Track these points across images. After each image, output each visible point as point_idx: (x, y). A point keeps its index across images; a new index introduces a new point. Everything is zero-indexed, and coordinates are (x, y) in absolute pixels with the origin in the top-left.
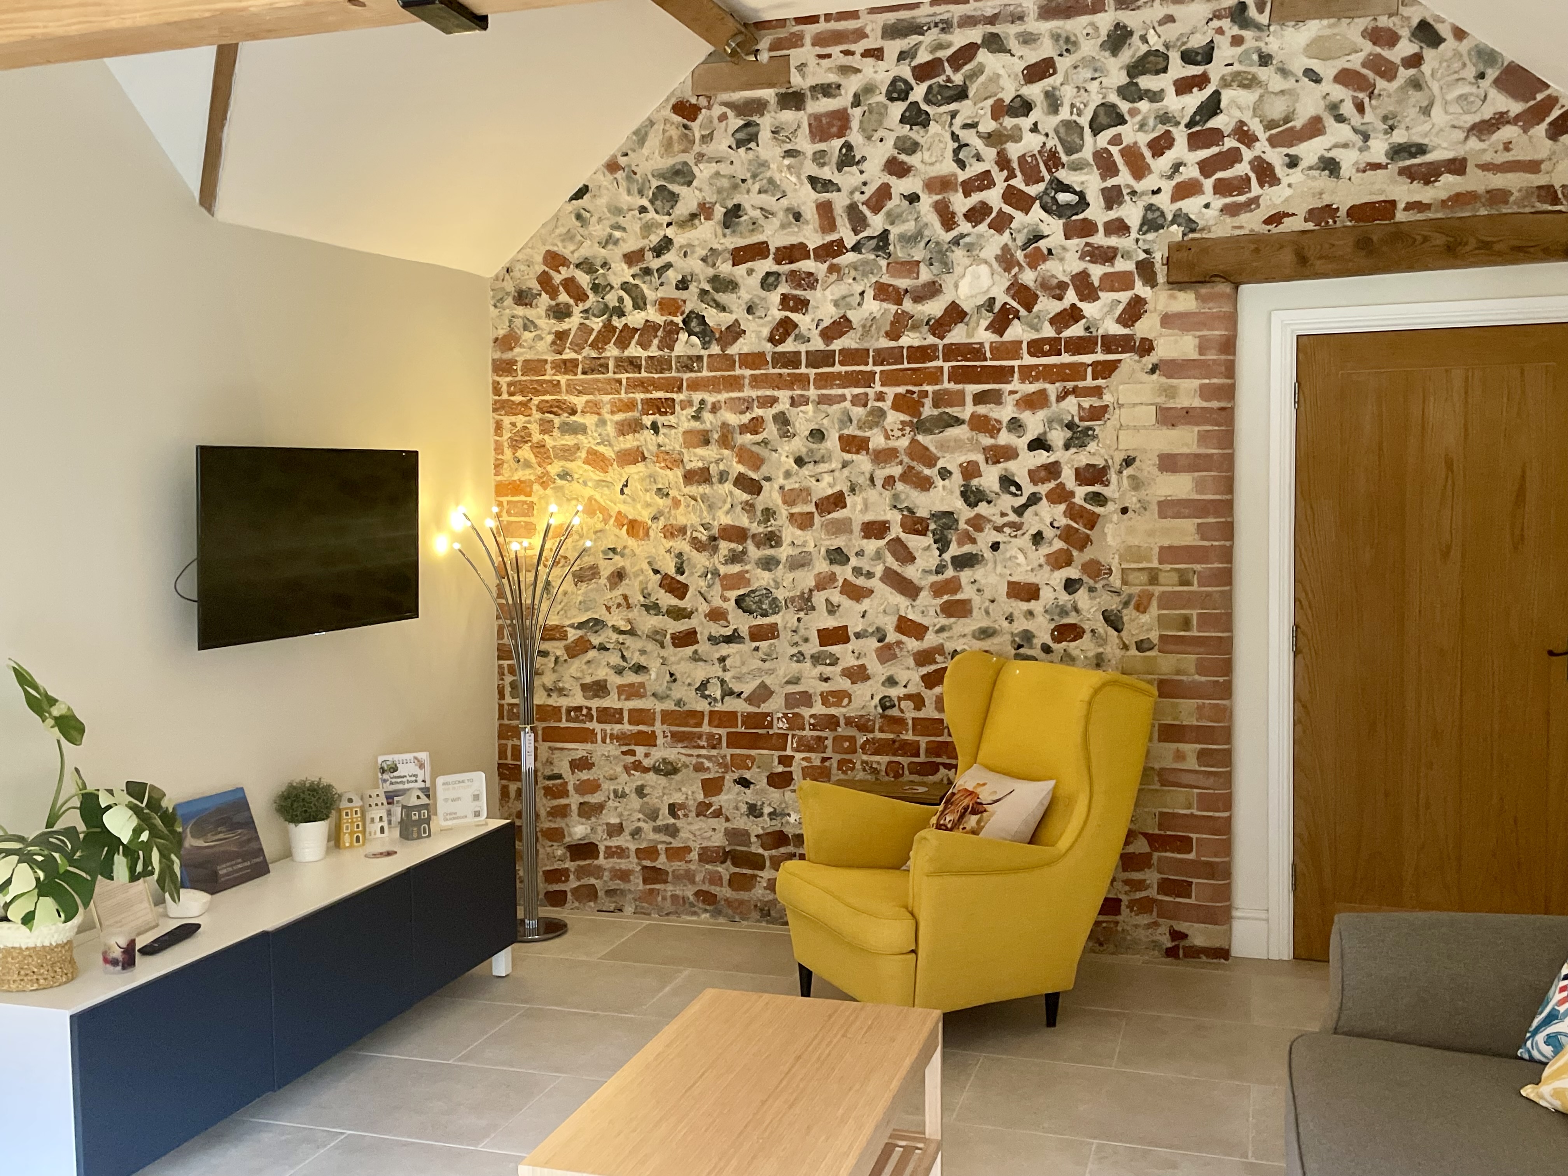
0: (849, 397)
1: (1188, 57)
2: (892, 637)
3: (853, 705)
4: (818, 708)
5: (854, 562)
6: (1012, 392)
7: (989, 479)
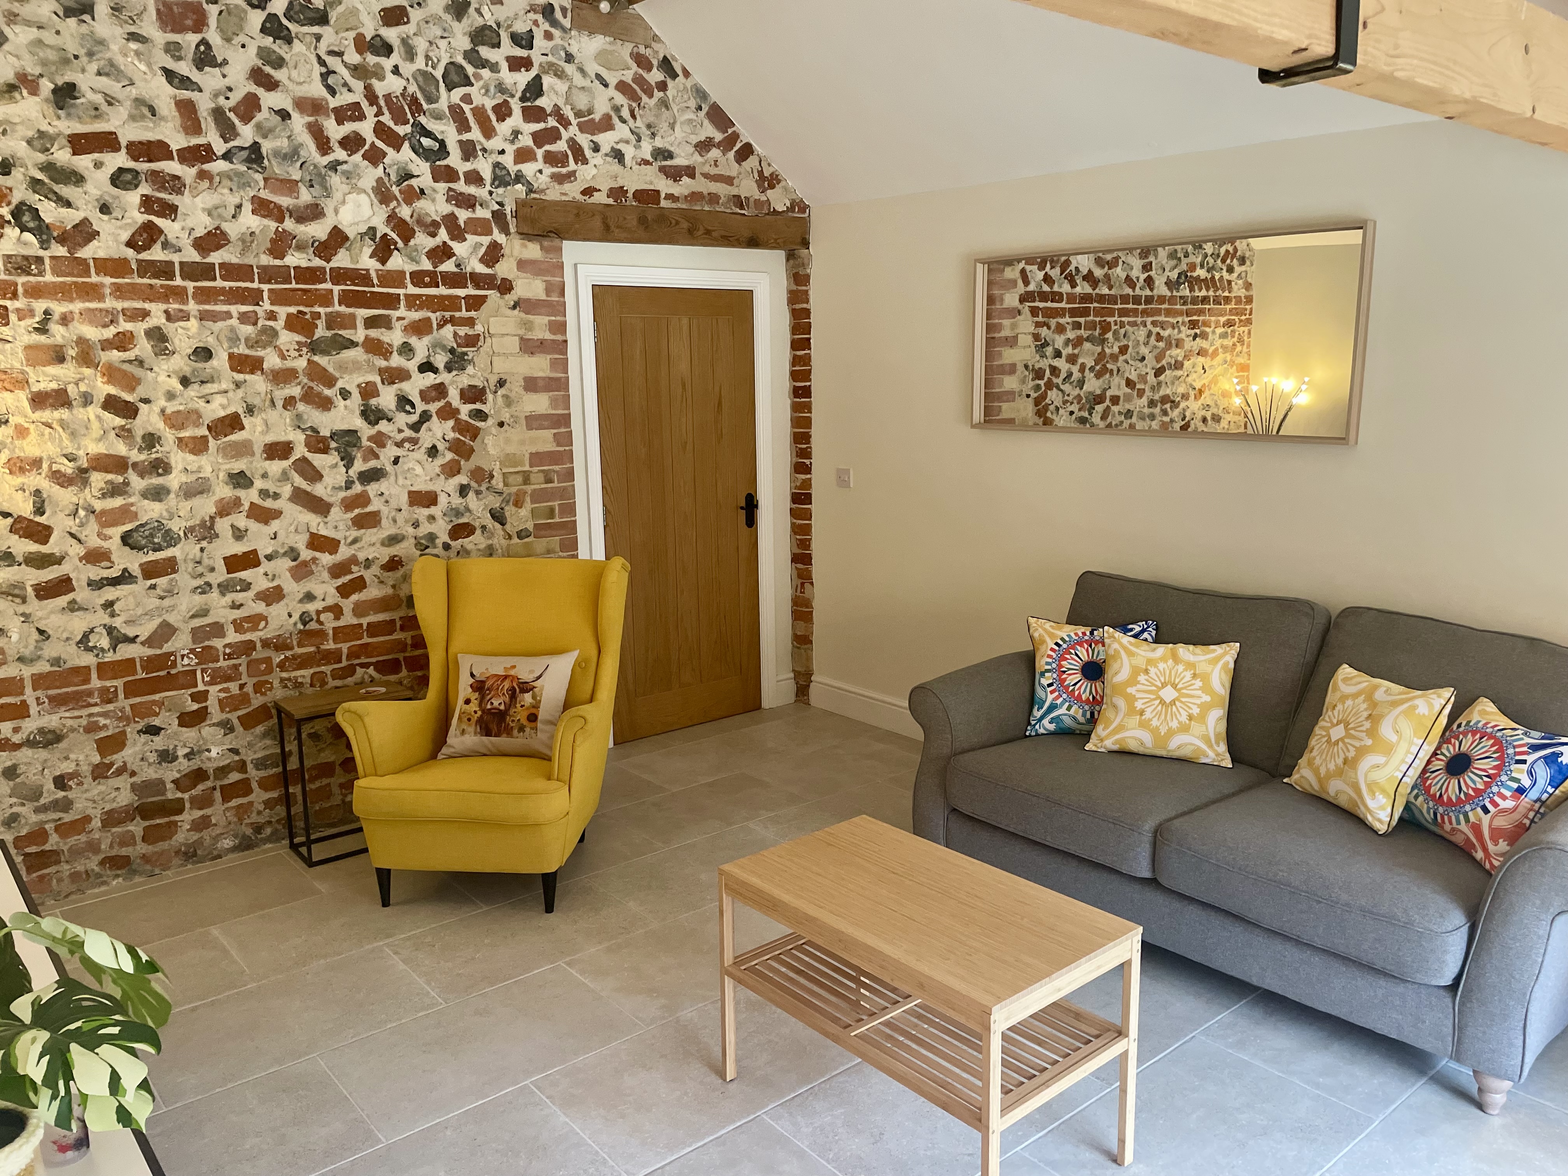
0: (235, 314)
1: (516, 39)
2: (306, 554)
3: (271, 626)
4: (232, 637)
5: (259, 484)
6: (399, 319)
7: (387, 398)
